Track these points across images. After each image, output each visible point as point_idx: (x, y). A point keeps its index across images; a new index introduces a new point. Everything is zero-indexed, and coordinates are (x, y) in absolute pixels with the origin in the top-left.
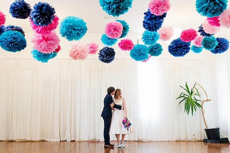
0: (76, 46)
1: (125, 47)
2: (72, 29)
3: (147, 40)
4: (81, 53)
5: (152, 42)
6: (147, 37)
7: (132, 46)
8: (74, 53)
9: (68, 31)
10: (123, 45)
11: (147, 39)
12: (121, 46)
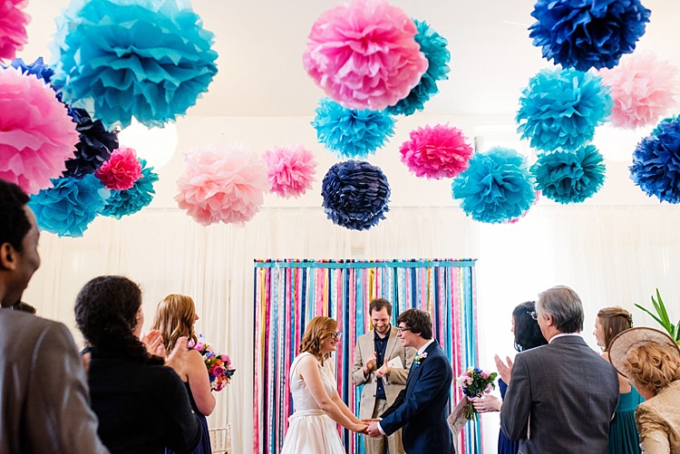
0: (211, 162)
1: (430, 162)
2: (132, 58)
3: (545, 126)
4: (233, 194)
5: (574, 134)
6: (544, 109)
7: (461, 159)
8: (202, 190)
9: (103, 69)
10: (418, 155)
11: (544, 117)
12: (413, 157)
